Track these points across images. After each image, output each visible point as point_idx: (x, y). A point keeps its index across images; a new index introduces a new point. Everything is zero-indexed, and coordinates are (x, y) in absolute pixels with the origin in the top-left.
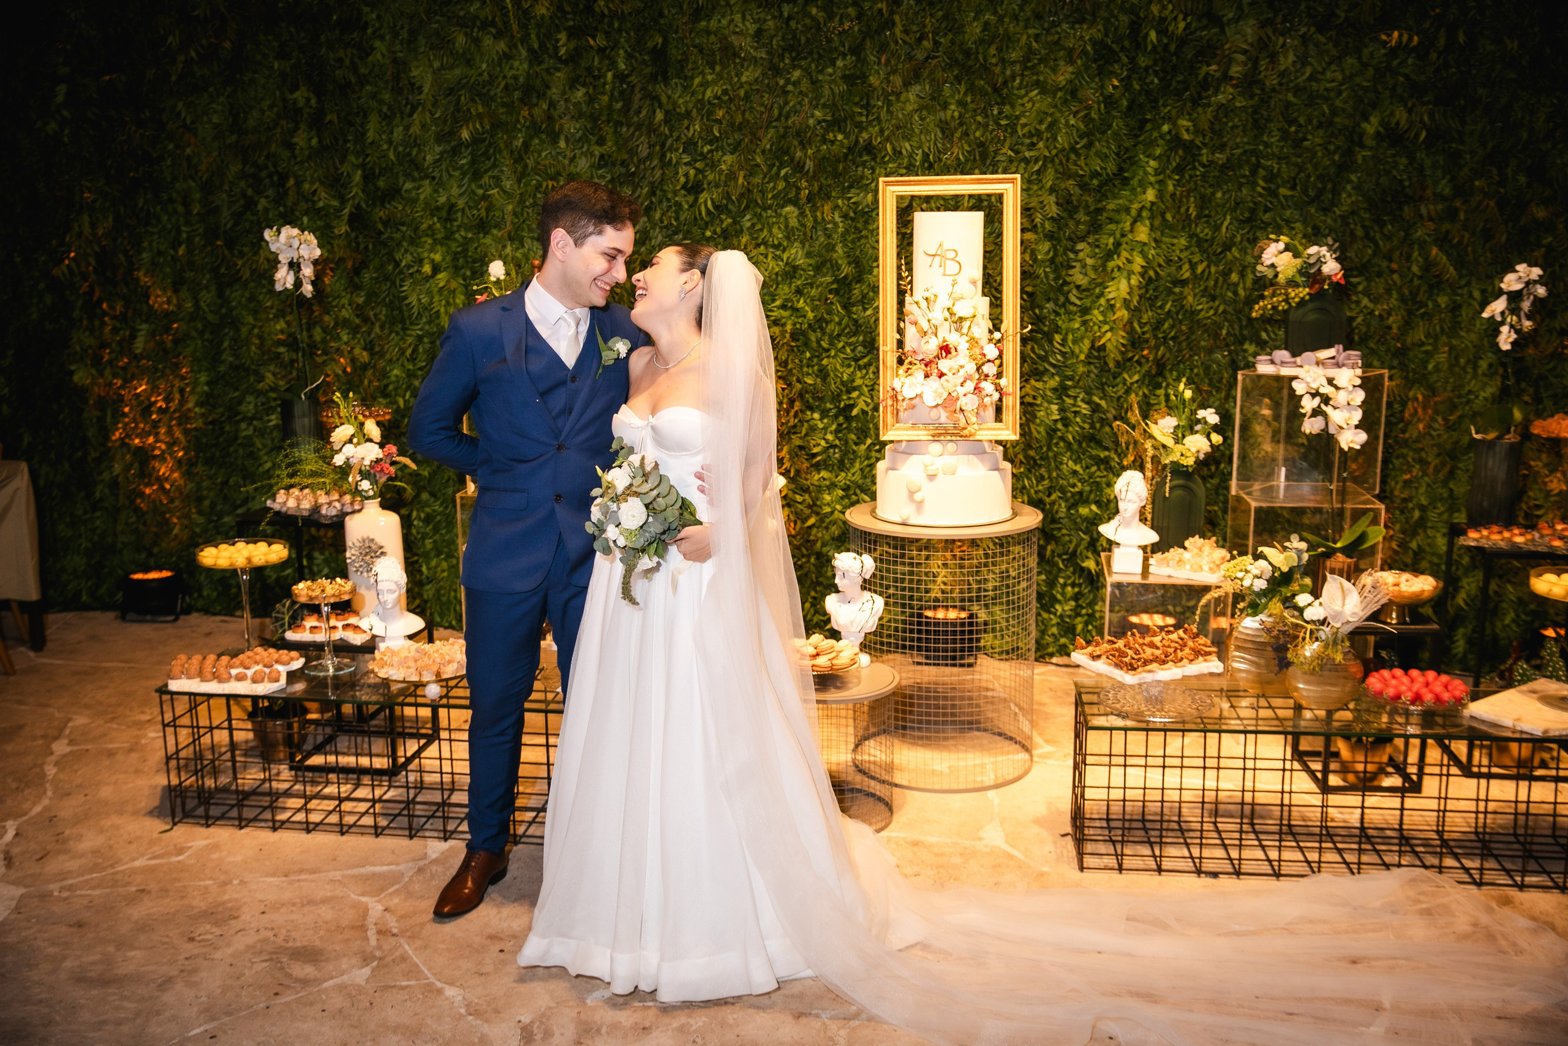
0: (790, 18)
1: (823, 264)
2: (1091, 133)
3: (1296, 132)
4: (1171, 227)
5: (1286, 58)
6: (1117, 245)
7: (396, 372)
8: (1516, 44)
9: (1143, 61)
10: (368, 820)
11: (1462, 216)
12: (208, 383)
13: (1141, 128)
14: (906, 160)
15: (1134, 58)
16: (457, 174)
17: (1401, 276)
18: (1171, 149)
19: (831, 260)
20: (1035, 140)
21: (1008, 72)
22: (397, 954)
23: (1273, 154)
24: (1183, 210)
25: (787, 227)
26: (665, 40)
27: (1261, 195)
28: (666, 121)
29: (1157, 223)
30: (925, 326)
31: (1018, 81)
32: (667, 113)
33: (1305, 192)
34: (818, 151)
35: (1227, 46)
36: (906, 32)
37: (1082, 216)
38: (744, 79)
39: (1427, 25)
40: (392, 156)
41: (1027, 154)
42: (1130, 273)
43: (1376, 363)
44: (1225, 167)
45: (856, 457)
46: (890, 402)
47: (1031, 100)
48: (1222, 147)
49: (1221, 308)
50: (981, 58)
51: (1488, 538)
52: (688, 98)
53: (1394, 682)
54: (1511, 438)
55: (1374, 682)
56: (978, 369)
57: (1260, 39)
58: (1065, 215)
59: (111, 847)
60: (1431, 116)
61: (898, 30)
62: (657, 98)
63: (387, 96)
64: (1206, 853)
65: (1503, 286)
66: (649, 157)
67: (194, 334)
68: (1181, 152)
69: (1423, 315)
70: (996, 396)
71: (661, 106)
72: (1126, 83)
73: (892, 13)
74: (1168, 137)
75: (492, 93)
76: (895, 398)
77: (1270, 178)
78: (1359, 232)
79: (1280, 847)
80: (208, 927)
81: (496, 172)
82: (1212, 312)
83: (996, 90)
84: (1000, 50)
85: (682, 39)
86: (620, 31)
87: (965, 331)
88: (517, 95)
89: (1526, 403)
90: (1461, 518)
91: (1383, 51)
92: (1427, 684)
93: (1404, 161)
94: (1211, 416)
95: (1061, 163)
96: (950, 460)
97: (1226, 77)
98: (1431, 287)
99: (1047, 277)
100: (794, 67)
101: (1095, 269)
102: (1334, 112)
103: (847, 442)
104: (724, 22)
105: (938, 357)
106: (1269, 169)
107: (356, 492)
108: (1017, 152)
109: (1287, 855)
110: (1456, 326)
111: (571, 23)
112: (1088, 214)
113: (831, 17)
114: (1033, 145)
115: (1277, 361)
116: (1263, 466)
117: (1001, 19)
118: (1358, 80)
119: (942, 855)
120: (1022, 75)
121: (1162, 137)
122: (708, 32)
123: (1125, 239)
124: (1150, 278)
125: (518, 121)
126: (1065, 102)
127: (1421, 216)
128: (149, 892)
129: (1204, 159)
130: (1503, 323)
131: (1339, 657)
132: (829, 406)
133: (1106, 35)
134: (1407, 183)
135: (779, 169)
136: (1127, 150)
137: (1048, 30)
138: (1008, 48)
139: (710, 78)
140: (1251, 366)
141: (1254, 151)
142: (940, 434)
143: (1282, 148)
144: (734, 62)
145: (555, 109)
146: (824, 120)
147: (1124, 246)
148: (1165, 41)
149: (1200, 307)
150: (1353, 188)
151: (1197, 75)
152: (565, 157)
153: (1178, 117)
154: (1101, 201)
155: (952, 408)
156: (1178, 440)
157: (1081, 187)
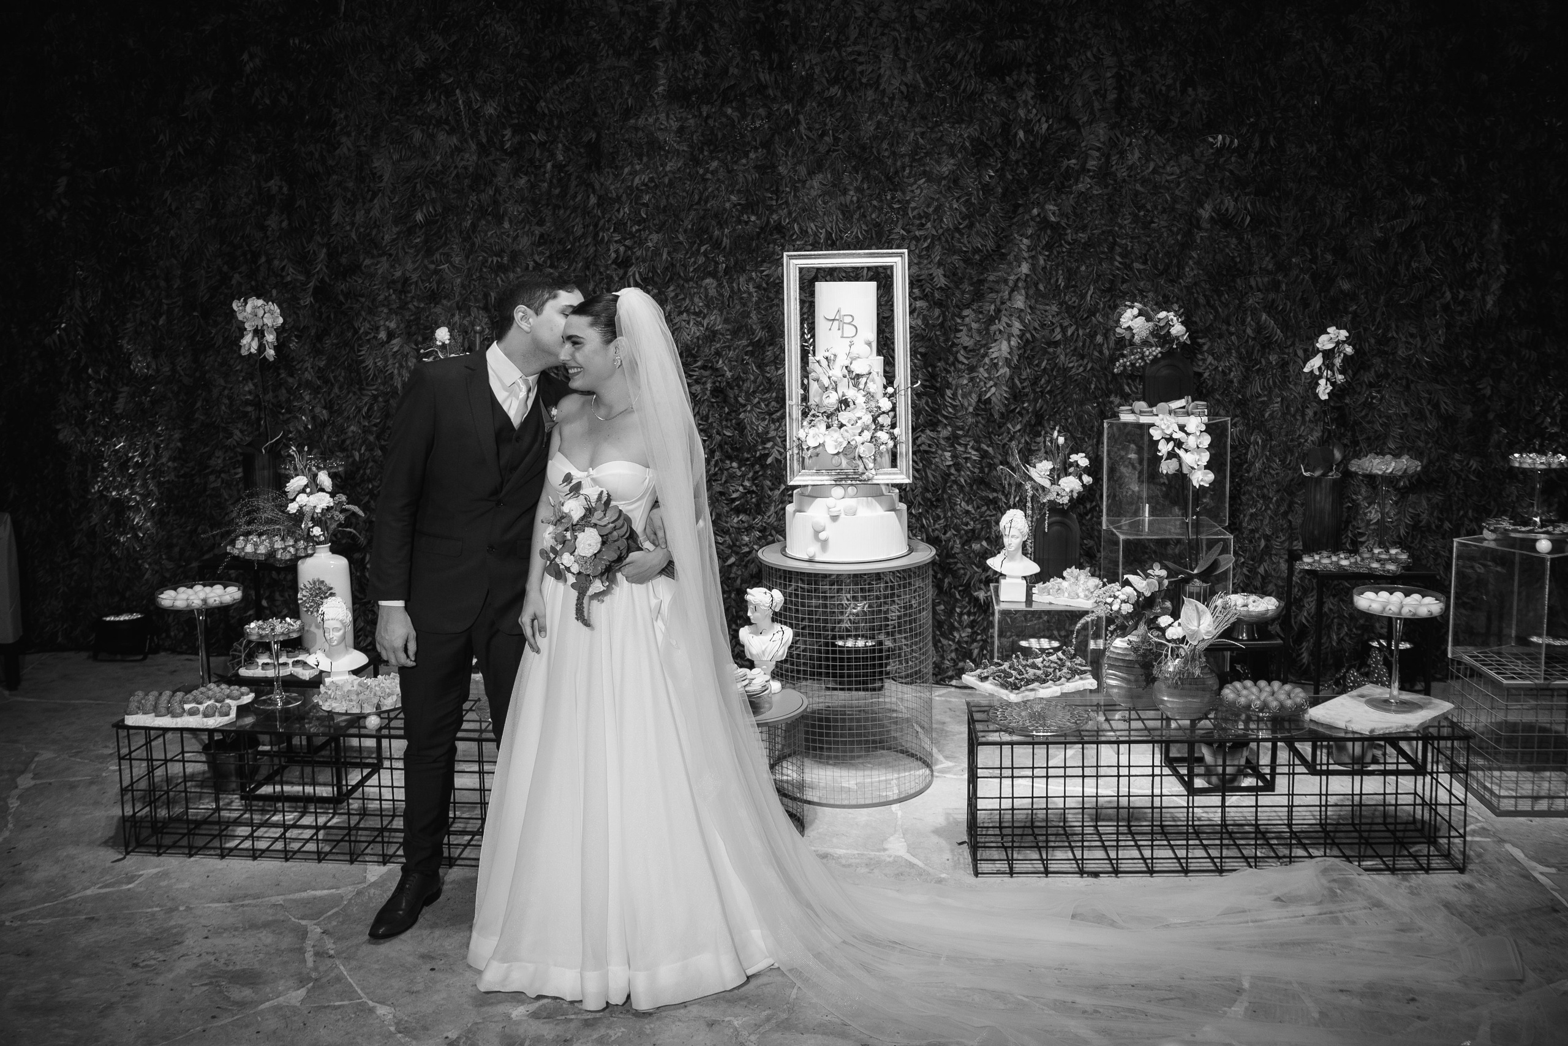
0: (708, 117)
1: (739, 329)
2: (972, 216)
3: (1145, 215)
4: (1043, 296)
5: (1133, 154)
6: (998, 311)
7: (352, 428)
8: (1315, 148)
9: (1014, 156)
10: (311, 847)
11: (1284, 287)
12: (181, 440)
13: (1015, 212)
14: (811, 239)
15: (1006, 153)
16: (411, 251)
17: (1238, 337)
18: (1041, 229)
19: (746, 325)
20: (923, 221)
21: (899, 164)
22: (333, 975)
23: (1127, 234)
24: (1053, 281)
25: (706, 296)
26: (599, 135)
27: (1118, 269)
28: (599, 205)
29: (1031, 292)
30: (826, 382)
31: (907, 171)
32: (600, 197)
33: (1155, 266)
34: (734, 230)
35: (1083, 144)
36: (810, 129)
37: (966, 287)
38: (668, 168)
39: (1244, 130)
40: (354, 236)
41: (917, 233)
42: (1010, 336)
43: (1222, 412)
44: (1087, 245)
45: (771, 501)
46: (796, 451)
47: (919, 187)
48: (1084, 228)
49: (1089, 366)
50: (875, 151)
51: (1319, 562)
52: (618, 185)
53: (1245, 692)
54: (1333, 475)
55: (1228, 693)
56: (875, 419)
57: (1111, 138)
58: (952, 285)
59: (64, 876)
60: (1253, 204)
61: (803, 128)
62: (590, 185)
63: (351, 185)
64: (1087, 854)
65: (1318, 345)
66: (584, 236)
67: (170, 395)
68: (1049, 232)
69: (1258, 370)
70: (891, 444)
71: (594, 192)
72: (1001, 173)
73: (797, 113)
74: (1038, 219)
75: (445, 181)
76: (800, 447)
77: (1125, 254)
78: (1202, 300)
79: (1152, 846)
80: (152, 953)
81: (446, 250)
82: (1081, 369)
83: (889, 179)
84: (891, 145)
85: (614, 134)
86: (558, 128)
87: (862, 386)
88: (467, 182)
89: (1345, 446)
90: (1298, 545)
91: (1211, 151)
92: (1273, 693)
93: (1234, 241)
94: (1082, 460)
95: (947, 241)
96: (851, 503)
97: (1084, 170)
98: (1263, 347)
99: (937, 339)
100: (713, 159)
101: (979, 331)
102: (1175, 200)
103: (762, 487)
104: (651, 120)
105: (838, 410)
106: (1124, 247)
107: (309, 538)
108: (908, 232)
109: (1158, 853)
110: (1285, 379)
111: (516, 121)
112: (971, 285)
113: (744, 116)
114: (923, 225)
115: (1137, 410)
116: (1131, 504)
117: (892, 118)
118: (1192, 174)
119: (850, 866)
120: (911, 166)
121: (1033, 219)
122: (637, 129)
123: (1004, 306)
124: (1027, 340)
125: (467, 205)
126: (949, 189)
127: (1251, 287)
128: (98, 920)
129: (1069, 238)
130: (1320, 377)
131: (1197, 672)
132: (746, 455)
133: (982, 134)
134: (1238, 260)
135: (700, 246)
136: (1003, 230)
137: (932, 129)
138: (898, 143)
139: (638, 167)
140: (1116, 415)
141: (1111, 231)
142: (841, 479)
143: (1134, 229)
144: (659, 154)
145: (500, 194)
146: (739, 204)
147: (1004, 312)
148: (1032, 139)
149: (1071, 365)
150: (1195, 263)
151: (1059, 169)
152: (508, 236)
153: (1045, 203)
154: (982, 274)
155: (852, 456)
156: (1054, 482)
157: (965, 261)
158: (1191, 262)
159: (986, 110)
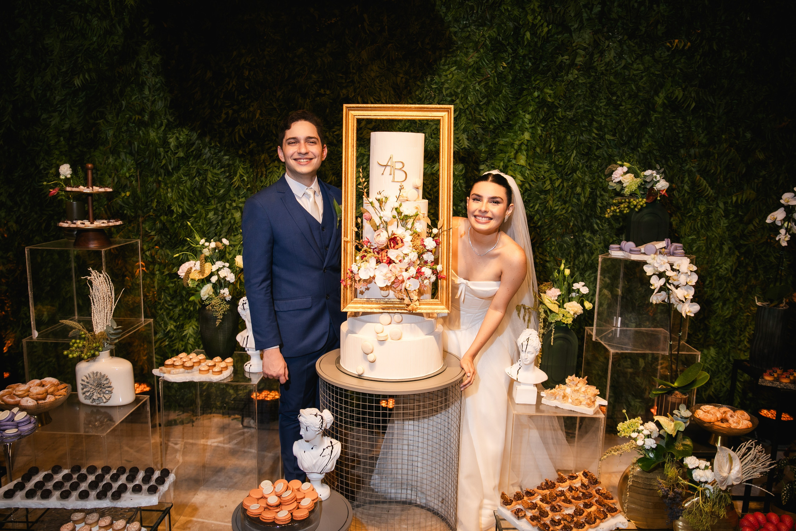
2: (489, 96)
3: (616, 100)
4: (539, 157)
5: (610, 54)
9: (521, 52)
13: (520, 94)
15: (516, 50)
16: (76, 109)
18: (539, 107)
20: (454, 98)
21: (437, 54)
23: (602, 114)
24: (547, 146)
27: (594, 138)
28: (214, 78)
29: (531, 153)
30: (378, 222)
31: (443, 60)
32: (214, 73)
33: (621, 137)
34: (314, 100)
35: (574, 45)
36: (372, 25)
37: (483, 148)
38: (266, 53)
39: (693, 39)
40: (33, 96)
44: (572, 121)
46: (349, 282)
47: (451, 72)
48: (571, 108)
49: (570, 209)
50: (420, 44)
52: (229, 64)
54: (784, 306)
56: (420, 256)
57: (595, 41)
58: (473, 147)
60: (697, 94)
61: (366, 24)
62: (208, 63)
66: (202, 101)
68: (545, 109)
70: (433, 278)
71: (210, 68)
72: (511, 67)
73: (362, 13)
74: (537, 100)
75: (99, 56)
76: (353, 279)
77: (600, 128)
82: (564, 211)
83: (429, 65)
84: (432, 40)
87: (409, 226)
91: (667, 53)
93: (680, 121)
94: (583, 288)
95: (470, 113)
96: (395, 328)
97: (573, 64)
98: (695, 199)
99: (461, 186)
100: (299, 46)
102: (638, 89)
105: (387, 247)
106: (600, 123)
111: (153, 13)
112: (486, 147)
113: (323, 15)
115: (626, 249)
118: (652, 70)
120: (446, 57)
121: (534, 100)
123: (510, 164)
124: (526, 188)
126: (473, 75)
127: (690, 156)
129: (560, 115)
130: (781, 227)
133: (499, 35)
136: (512, 107)
139: (243, 51)
141: (590, 111)
142: (389, 308)
143: (607, 110)
144: (259, 42)
145: (141, 68)
146: (318, 81)
147: (510, 168)
148: (536, 40)
149: (557, 208)
150: (649, 137)
151: (555, 62)
152: (148, 100)
153: (544, 88)
154: (494, 139)
155: (399, 289)
156: (561, 306)
157: (483, 129)
158: (647, 136)
159: (502, 17)
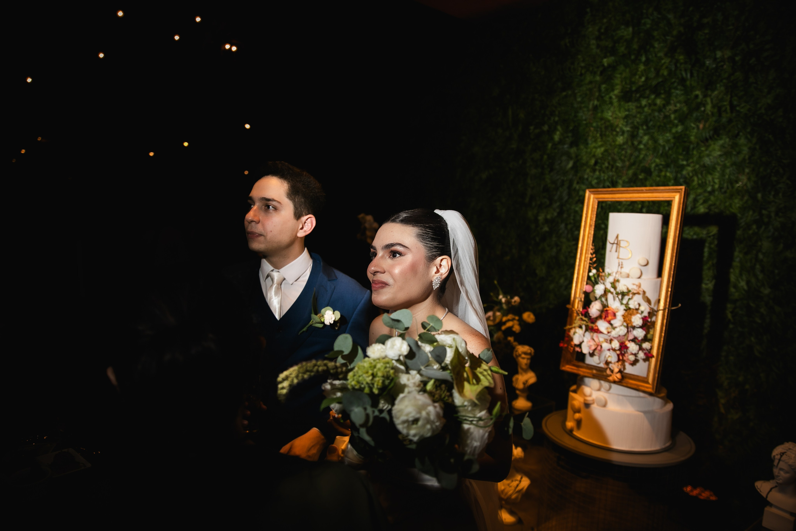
87: (625, 302)
96: (603, 395)
144: (612, 134)
146: (661, 165)
